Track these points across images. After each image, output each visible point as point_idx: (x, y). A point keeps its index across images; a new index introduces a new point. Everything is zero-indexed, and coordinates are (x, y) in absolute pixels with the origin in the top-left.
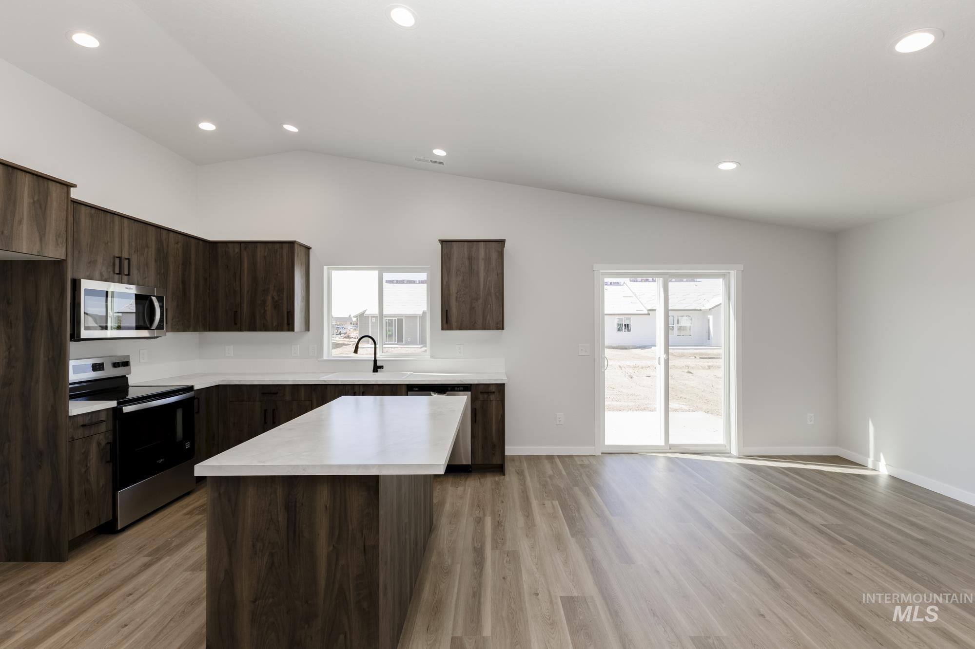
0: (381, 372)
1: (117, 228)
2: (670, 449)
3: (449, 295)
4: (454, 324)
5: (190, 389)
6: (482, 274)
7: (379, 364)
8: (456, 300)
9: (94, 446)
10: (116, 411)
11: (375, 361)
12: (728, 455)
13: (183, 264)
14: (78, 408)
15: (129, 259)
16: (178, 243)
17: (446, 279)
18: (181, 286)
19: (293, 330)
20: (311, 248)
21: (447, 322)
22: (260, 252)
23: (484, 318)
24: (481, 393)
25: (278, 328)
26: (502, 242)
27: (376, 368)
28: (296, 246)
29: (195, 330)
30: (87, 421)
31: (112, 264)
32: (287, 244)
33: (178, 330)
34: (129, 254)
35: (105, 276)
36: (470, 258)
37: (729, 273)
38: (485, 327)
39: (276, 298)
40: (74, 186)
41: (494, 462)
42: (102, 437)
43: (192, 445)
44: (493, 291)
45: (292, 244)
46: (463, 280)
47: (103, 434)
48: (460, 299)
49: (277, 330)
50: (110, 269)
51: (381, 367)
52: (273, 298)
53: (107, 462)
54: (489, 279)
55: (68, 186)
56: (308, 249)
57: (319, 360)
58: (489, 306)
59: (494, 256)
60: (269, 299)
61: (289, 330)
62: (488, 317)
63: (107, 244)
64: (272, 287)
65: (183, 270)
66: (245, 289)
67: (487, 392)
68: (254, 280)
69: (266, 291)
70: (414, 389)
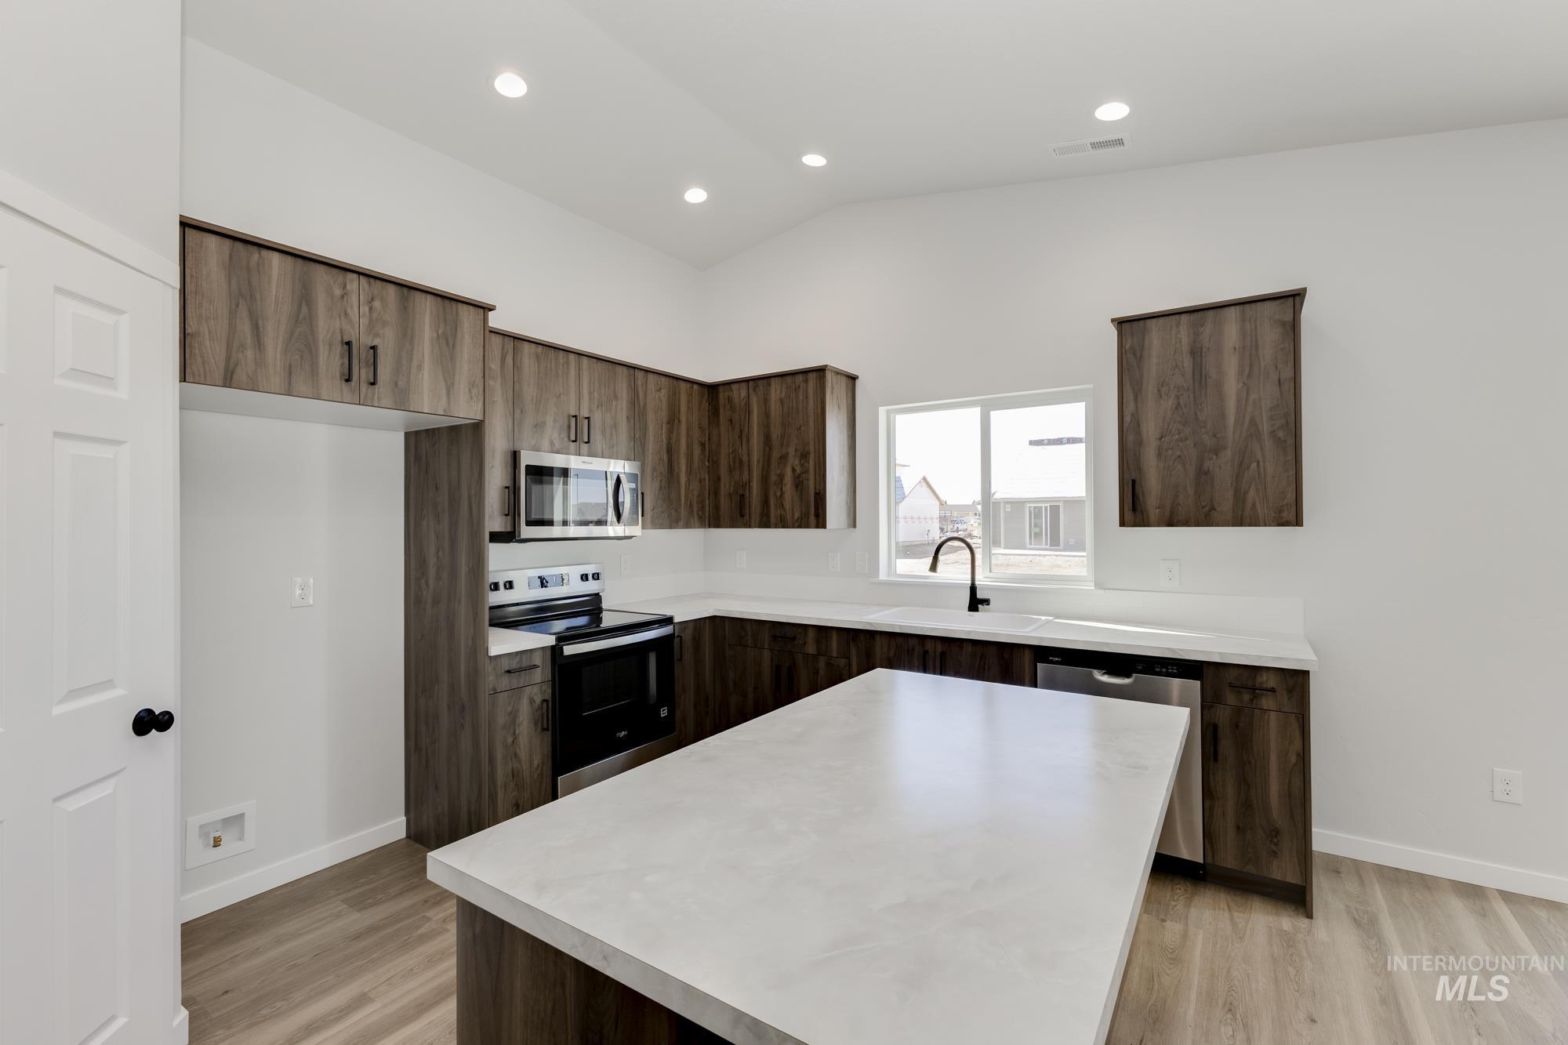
0: (984, 611)
1: (573, 372)
3: (1140, 443)
4: (1153, 513)
5: (668, 621)
6: (1232, 387)
7: (979, 596)
8: (1159, 455)
9: (525, 702)
10: (555, 651)
11: (973, 589)
13: (668, 423)
14: (503, 643)
15: (588, 418)
16: (660, 389)
17: (1130, 407)
18: (665, 457)
19: (824, 526)
20: (857, 377)
21: (1134, 509)
22: (776, 392)
23: (1240, 497)
24: (1231, 686)
25: (803, 523)
26: (1295, 298)
27: (976, 603)
28: (829, 375)
29: (687, 526)
30: (514, 665)
31: (566, 427)
32: (815, 374)
33: (662, 527)
34: (590, 411)
35: (557, 445)
36: (1196, 352)
38: (1242, 520)
39: (799, 470)
40: (491, 308)
41: (1276, 875)
42: (536, 689)
43: (671, 712)
44: (1265, 427)
45: (821, 371)
46: (1178, 406)
47: (537, 686)
48: (1170, 452)
49: (800, 527)
50: (564, 435)
51: (986, 602)
52: (794, 470)
53: (544, 729)
54: (1253, 396)
55: (486, 309)
56: (853, 378)
57: (872, 580)
58: (1254, 465)
59: (1269, 336)
60: (788, 471)
61: (817, 526)
62: (1252, 493)
63: (560, 396)
64: (791, 451)
65: (670, 432)
66: (755, 456)
67: (1253, 689)
68: (767, 440)
69: (784, 458)
70: (1051, 658)
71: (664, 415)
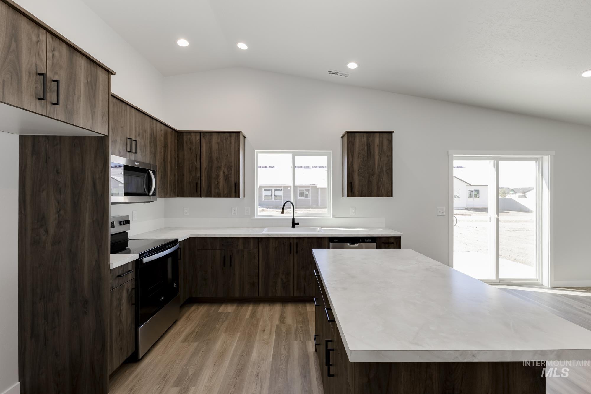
0: (297, 227)
1: (128, 115)
2: (499, 282)
3: (353, 171)
4: (357, 193)
6: (377, 156)
8: (358, 175)
9: (125, 291)
10: (139, 262)
11: (293, 219)
12: (540, 286)
13: (164, 147)
14: (115, 262)
15: (136, 141)
16: (161, 131)
17: (351, 160)
18: (163, 163)
19: (239, 197)
20: (247, 137)
21: (351, 192)
22: (215, 139)
23: (378, 189)
24: (383, 243)
25: (228, 195)
26: (390, 133)
27: (294, 224)
28: (241, 135)
29: (169, 196)
30: (121, 272)
31: (125, 144)
32: (235, 134)
33: (161, 197)
34: (136, 137)
35: (122, 153)
36: (368, 145)
37: (542, 157)
38: (379, 195)
39: (226, 173)
40: (113, 73)
42: (129, 284)
43: (178, 284)
44: (385, 169)
45: (238, 133)
46: (363, 161)
47: (129, 281)
48: (361, 175)
49: (227, 197)
50: (125, 148)
51: (298, 224)
52: (224, 173)
53: (132, 304)
54: (382, 160)
55: (110, 73)
57: (252, 218)
58: (382, 179)
59: (386, 143)
60: (221, 174)
61: (235, 197)
62: (381, 187)
63: (123, 127)
64: (223, 165)
65: (165, 152)
66: (204, 166)
67: (388, 243)
68: (211, 159)
69: (219, 168)
70: (335, 241)
71: (163, 142)
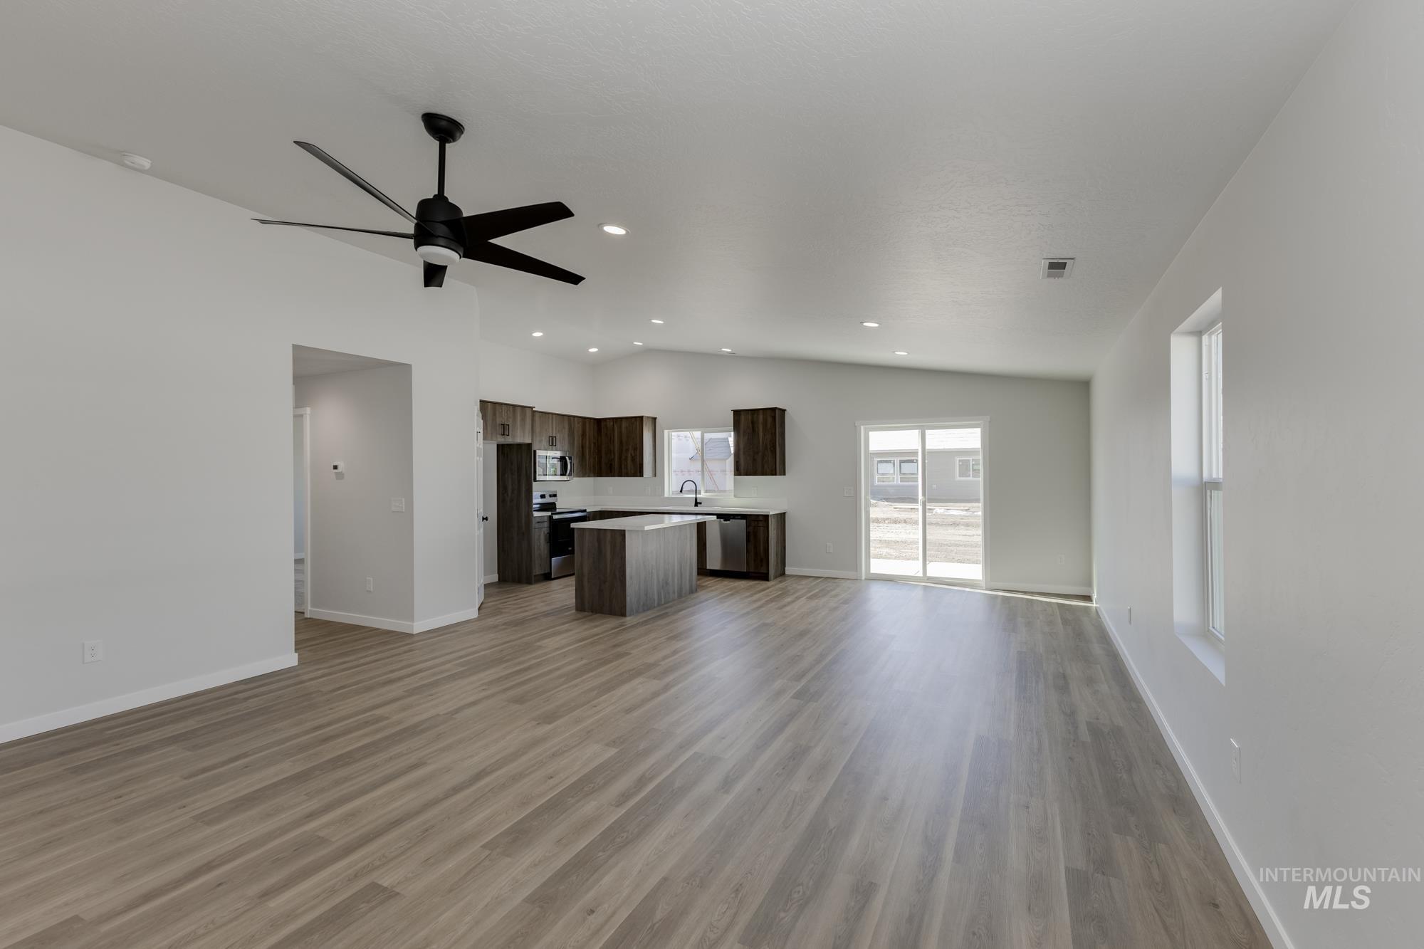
0: (700, 506)
1: (551, 421)
2: (927, 579)
4: (742, 471)
5: (585, 511)
6: (760, 434)
7: (698, 501)
8: (744, 453)
9: (543, 533)
10: (550, 517)
11: (696, 499)
12: (975, 586)
13: (582, 434)
14: (536, 514)
15: (556, 437)
18: (581, 449)
19: (641, 474)
20: (656, 419)
21: (738, 470)
22: (624, 424)
23: (763, 466)
24: (752, 520)
25: (634, 475)
26: (783, 410)
27: (697, 504)
28: (644, 419)
29: (589, 476)
30: (540, 521)
31: (550, 440)
32: (638, 417)
33: (579, 477)
34: (557, 434)
35: (547, 447)
36: (753, 423)
37: (980, 423)
38: (764, 474)
39: (633, 455)
40: (535, 406)
41: (762, 571)
44: (769, 447)
45: (641, 418)
46: (748, 439)
47: (545, 529)
48: (746, 455)
50: (549, 444)
51: (701, 503)
52: (631, 454)
53: (548, 544)
54: (766, 437)
55: (532, 408)
56: (654, 419)
58: (766, 457)
59: (770, 420)
60: (629, 455)
62: (766, 466)
63: (546, 429)
64: (630, 447)
65: (582, 439)
66: (616, 449)
67: (758, 521)
68: (621, 442)
69: (627, 450)
71: (580, 432)
